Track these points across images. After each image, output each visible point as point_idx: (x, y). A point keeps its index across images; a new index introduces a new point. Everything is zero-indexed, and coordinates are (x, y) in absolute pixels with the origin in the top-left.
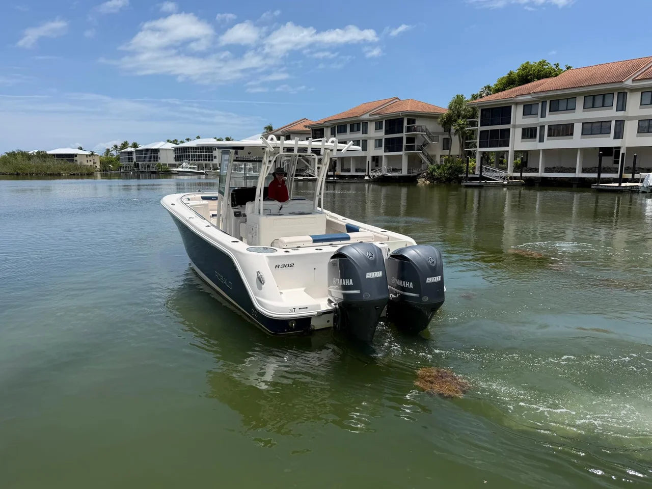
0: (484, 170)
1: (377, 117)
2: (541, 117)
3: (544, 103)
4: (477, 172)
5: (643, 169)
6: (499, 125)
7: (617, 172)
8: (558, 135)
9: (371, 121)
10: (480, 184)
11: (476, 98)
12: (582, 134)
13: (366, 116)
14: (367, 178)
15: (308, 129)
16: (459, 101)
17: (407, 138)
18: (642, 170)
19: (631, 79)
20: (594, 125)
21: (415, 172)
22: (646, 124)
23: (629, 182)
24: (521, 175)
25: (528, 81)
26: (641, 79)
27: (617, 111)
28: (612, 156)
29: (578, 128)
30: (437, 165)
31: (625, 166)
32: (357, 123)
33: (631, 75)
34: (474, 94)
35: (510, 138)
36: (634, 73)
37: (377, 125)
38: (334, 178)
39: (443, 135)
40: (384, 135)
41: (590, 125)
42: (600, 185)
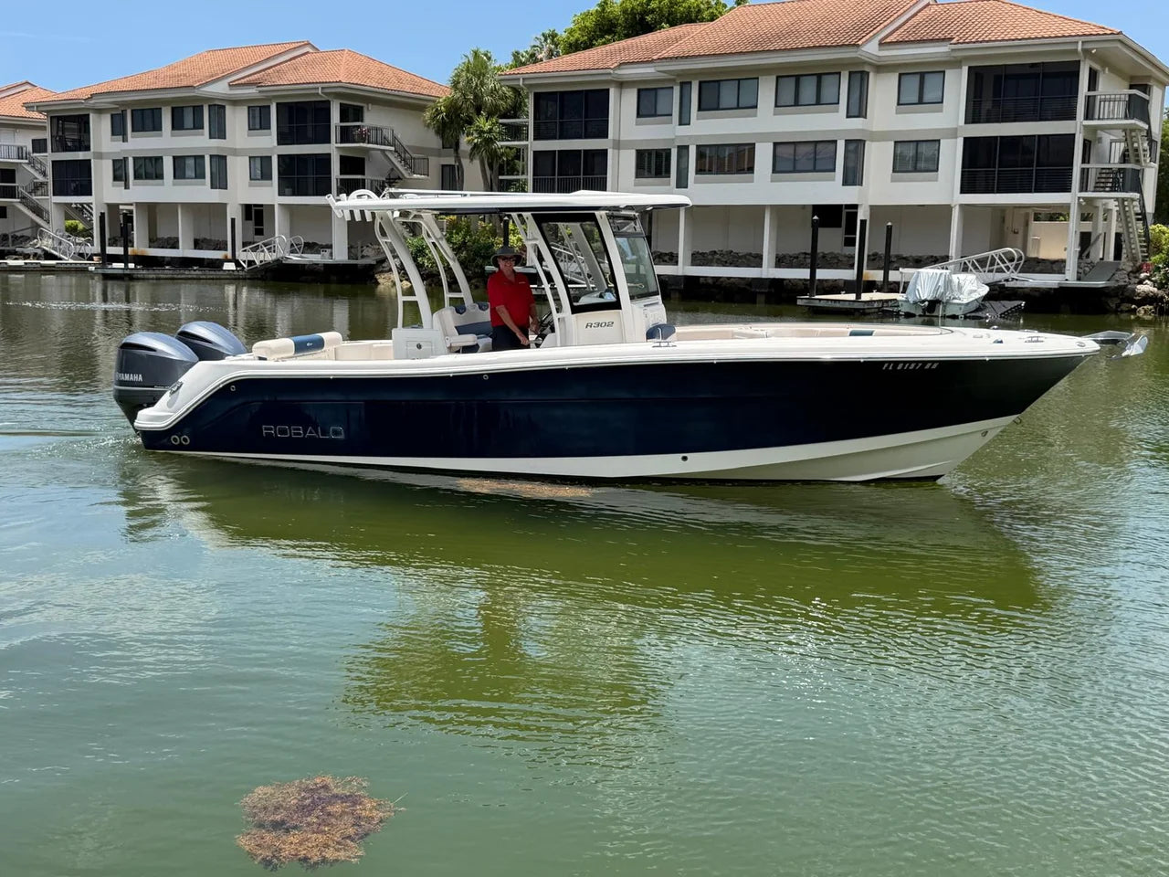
1: (252, 92)
2: (681, 124)
3: (685, 85)
5: (905, 259)
6: (580, 137)
7: (852, 267)
8: (721, 171)
9: (236, 102)
11: (524, 64)
12: (774, 171)
13: (221, 89)
14: (229, 266)
15: (35, 115)
16: (478, 66)
17: (343, 160)
18: (904, 261)
19: (876, 41)
20: (802, 150)
21: (369, 257)
22: (910, 151)
23: (879, 290)
25: (647, 28)
26: (898, 42)
27: (848, 117)
28: (840, 226)
29: (763, 156)
31: (868, 251)
32: (194, 107)
33: (875, 31)
34: (518, 53)
35: (606, 174)
36: (882, 26)
37: (254, 117)
38: (126, 265)
39: (440, 156)
40: (275, 144)
41: (790, 149)
42: (817, 297)
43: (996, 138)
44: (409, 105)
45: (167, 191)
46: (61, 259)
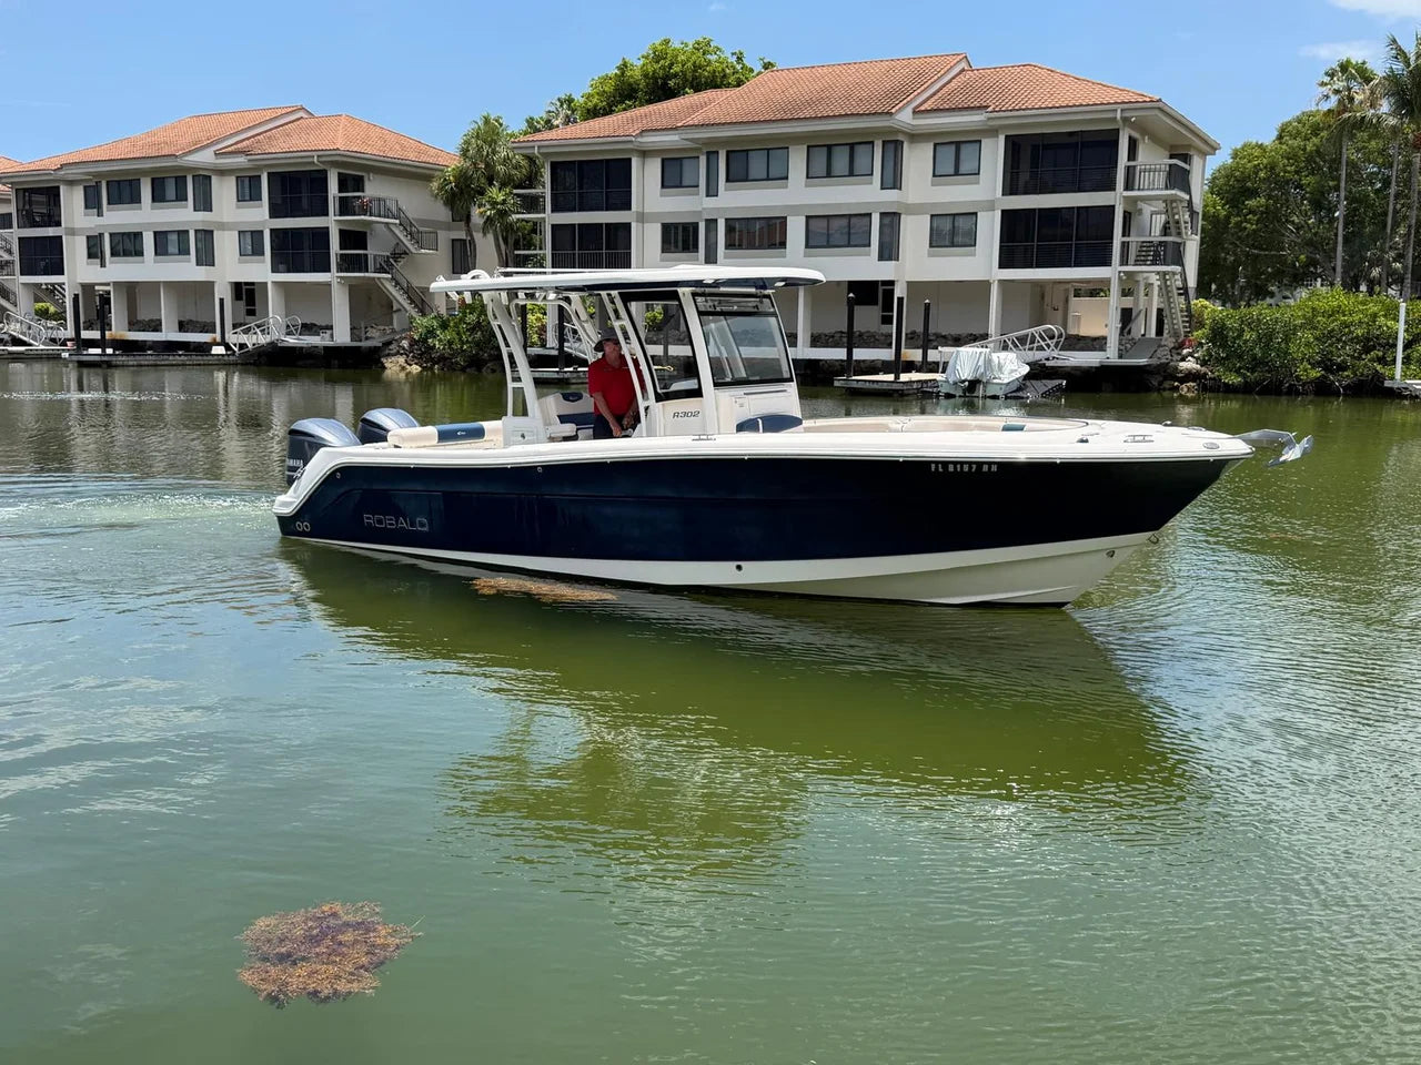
0: (570, 336)
1: (241, 160)
2: (707, 196)
3: (712, 156)
4: (552, 341)
5: (944, 337)
6: (602, 210)
7: (890, 346)
8: (751, 246)
9: (222, 172)
10: (560, 376)
11: (538, 131)
12: (807, 246)
13: (206, 158)
14: (218, 350)
16: (489, 133)
17: (342, 232)
18: (944, 341)
20: (836, 224)
21: (375, 338)
22: (946, 225)
23: (919, 370)
24: (666, 350)
25: (670, 94)
26: (927, 111)
27: (882, 189)
28: (876, 304)
29: (796, 231)
30: (439, 316)
31: (906, 329)
32: (176, 178)
33: (909, 99)
34: (532, 119)
35: (630, 248)
36: (916, 93)
37: (243, 187)
38: (104, 351)
39: (449, 228)
40: (268, 217)
41: (824, 223)
42: (854, 378)
43: (1035, 209)
44: (415, 174)
45: (147, 269)
46: (30, 345)
